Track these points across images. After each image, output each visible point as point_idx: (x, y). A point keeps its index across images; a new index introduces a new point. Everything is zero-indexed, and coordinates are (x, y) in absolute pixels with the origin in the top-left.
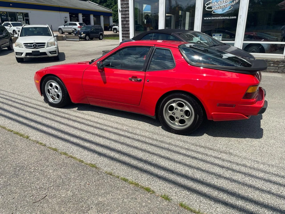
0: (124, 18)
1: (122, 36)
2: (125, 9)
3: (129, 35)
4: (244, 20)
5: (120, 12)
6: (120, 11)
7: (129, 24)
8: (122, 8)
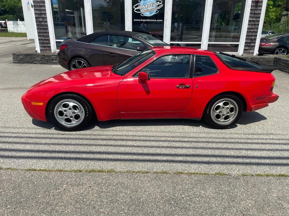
0: (38, 15)
1: (38, 36)
2: (40, 4)
3: (49, 34)
4: (169, 23)
5: (32, 7)
6: (32, 5)
7: (46, 22)
8: (35, 3)
